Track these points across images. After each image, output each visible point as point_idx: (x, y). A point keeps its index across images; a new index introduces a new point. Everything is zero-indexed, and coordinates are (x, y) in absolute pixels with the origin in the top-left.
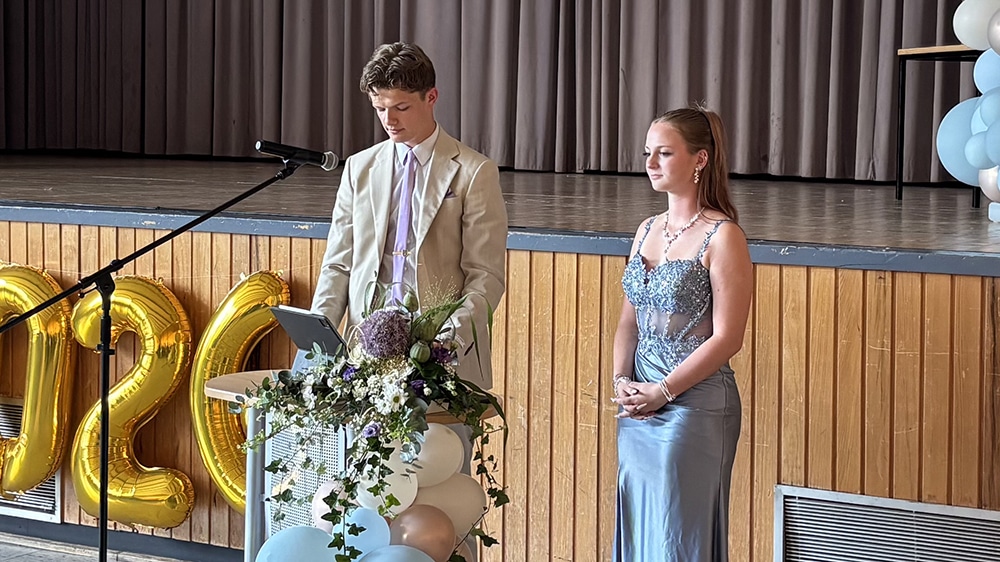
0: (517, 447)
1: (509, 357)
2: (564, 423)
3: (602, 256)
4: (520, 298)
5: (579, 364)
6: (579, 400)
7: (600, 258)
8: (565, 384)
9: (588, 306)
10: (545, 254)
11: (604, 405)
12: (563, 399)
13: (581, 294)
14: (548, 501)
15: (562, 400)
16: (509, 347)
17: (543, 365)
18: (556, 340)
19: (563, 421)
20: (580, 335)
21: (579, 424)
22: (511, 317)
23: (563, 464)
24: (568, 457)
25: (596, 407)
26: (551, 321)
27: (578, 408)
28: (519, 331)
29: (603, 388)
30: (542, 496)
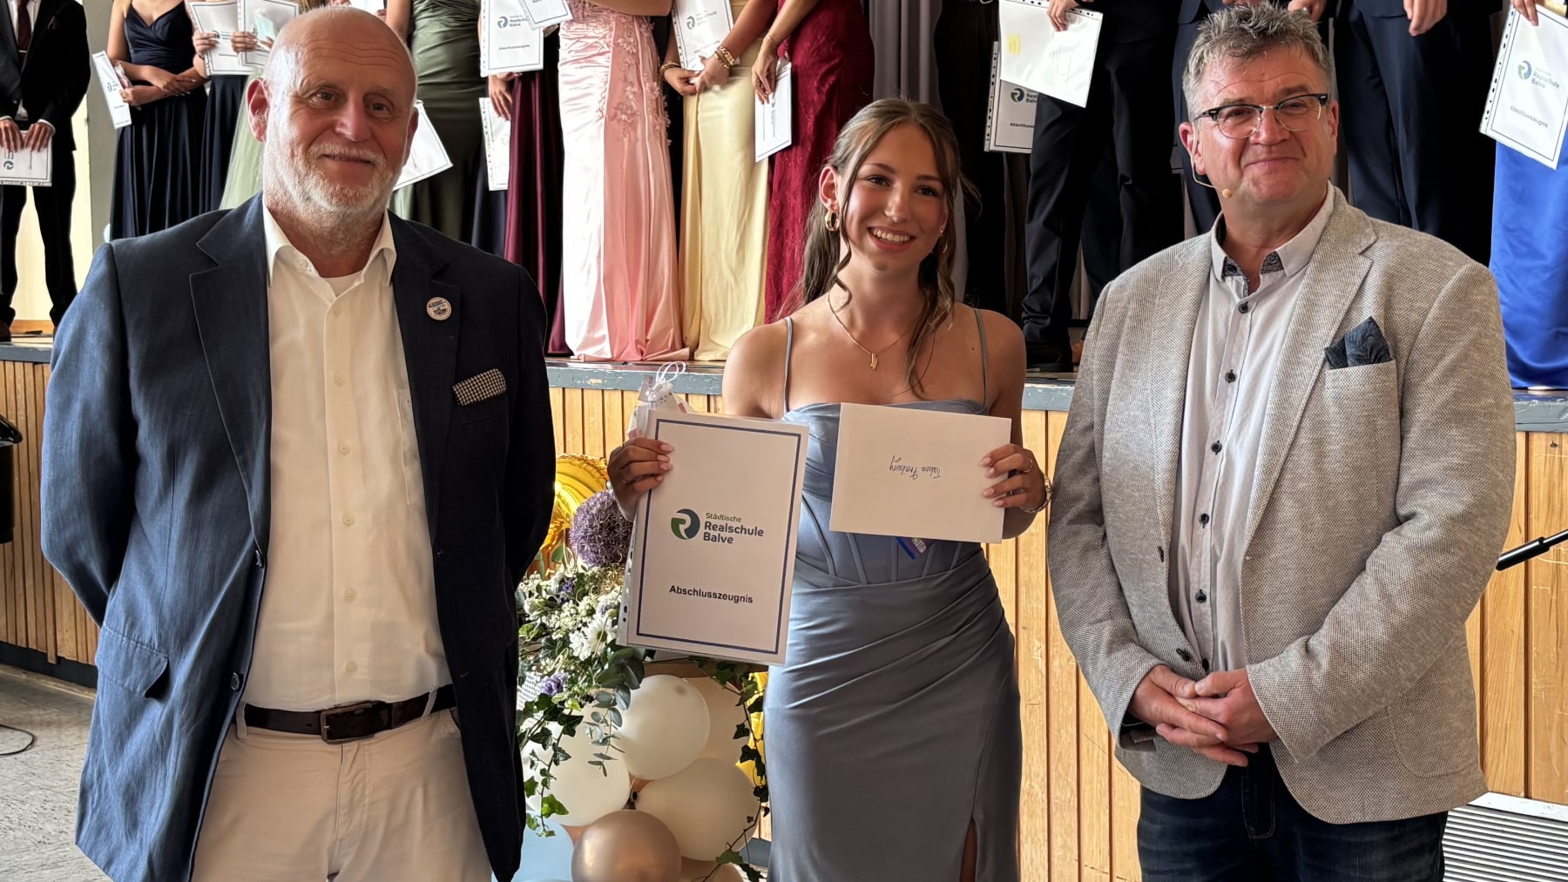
30: (1067, 775)
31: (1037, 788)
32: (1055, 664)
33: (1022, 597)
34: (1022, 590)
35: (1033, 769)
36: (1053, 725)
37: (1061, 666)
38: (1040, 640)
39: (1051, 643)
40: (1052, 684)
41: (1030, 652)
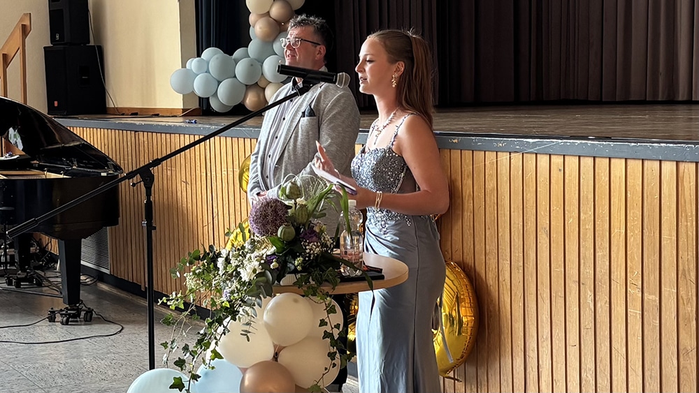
0: (587, 327)
1: (581, 249)
2: (619, 310)
3: (643, 160)
4: (587, 198)
5: (628, 256)
6: (629, 289)
7: (641, 161)
8: (618, 274)
9: (633, 206)
10: (604, 160)
11: (645, 294)
14: (609, 375)
15: (617, 287)
16: (581, 240)
17: (604, 256)
18: (612, 235)
19: (617, 306)
20: (628, 231)
21: (629, 310)
22: (582, 214)
23: (619, 345)
24: (622, 339)
25: (640, 295)
26: (608, 218)
27: (628, 295)
28: (587, 227)
29: (645, 278)
30: (605, 370)
31: (590, 377)
32: (598, 305)
33: (582, 266)
34: (582, 261)
35: (588, 366)
36: (598, 341)
37: (601, 307)
38: (591, 291)
39: (597, 293)
40: (597, 317)
41: (586, 297)
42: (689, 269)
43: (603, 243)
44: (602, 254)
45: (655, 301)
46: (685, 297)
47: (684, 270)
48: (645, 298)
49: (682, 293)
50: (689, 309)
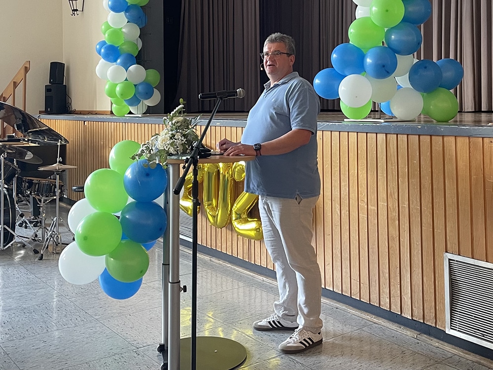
0: (337, 224)
1: (333, 182)
2: (354, 214)
3: (367, 133)
5: (359, 186)
6: (360, 203)
8: (354, 195)
9: (362, 158)
10: (345, 133)
11: (369, 206)
12: (354, 202)
13: (359, 152)
14: (349, 251)
16: (333, 177)
18: (350, 174)
20: (359, 171)
21: (360, 215)
22: (333, 163)
23: (354, 235)
24: (356, 231)
25: (366, 207)
27: (359, 206)
28: (336, 169)
29: (369, 197)
30: (346, 249)
31: (338, 252)
32: (342, 212)
33: (333, 191)
34: (333, 188)
35: (337, 246)
38: (338, 204)
39: (342, 206)
40: (342, 219)
41: (335, 208)
42: (394, 192)
43: (345, 178)
44: (344, 184)
45: (375, 210)
46: (392, 208)
47: (391, 192)
48: (369, 208)
49: (390, 205)
50: (394, 214)
